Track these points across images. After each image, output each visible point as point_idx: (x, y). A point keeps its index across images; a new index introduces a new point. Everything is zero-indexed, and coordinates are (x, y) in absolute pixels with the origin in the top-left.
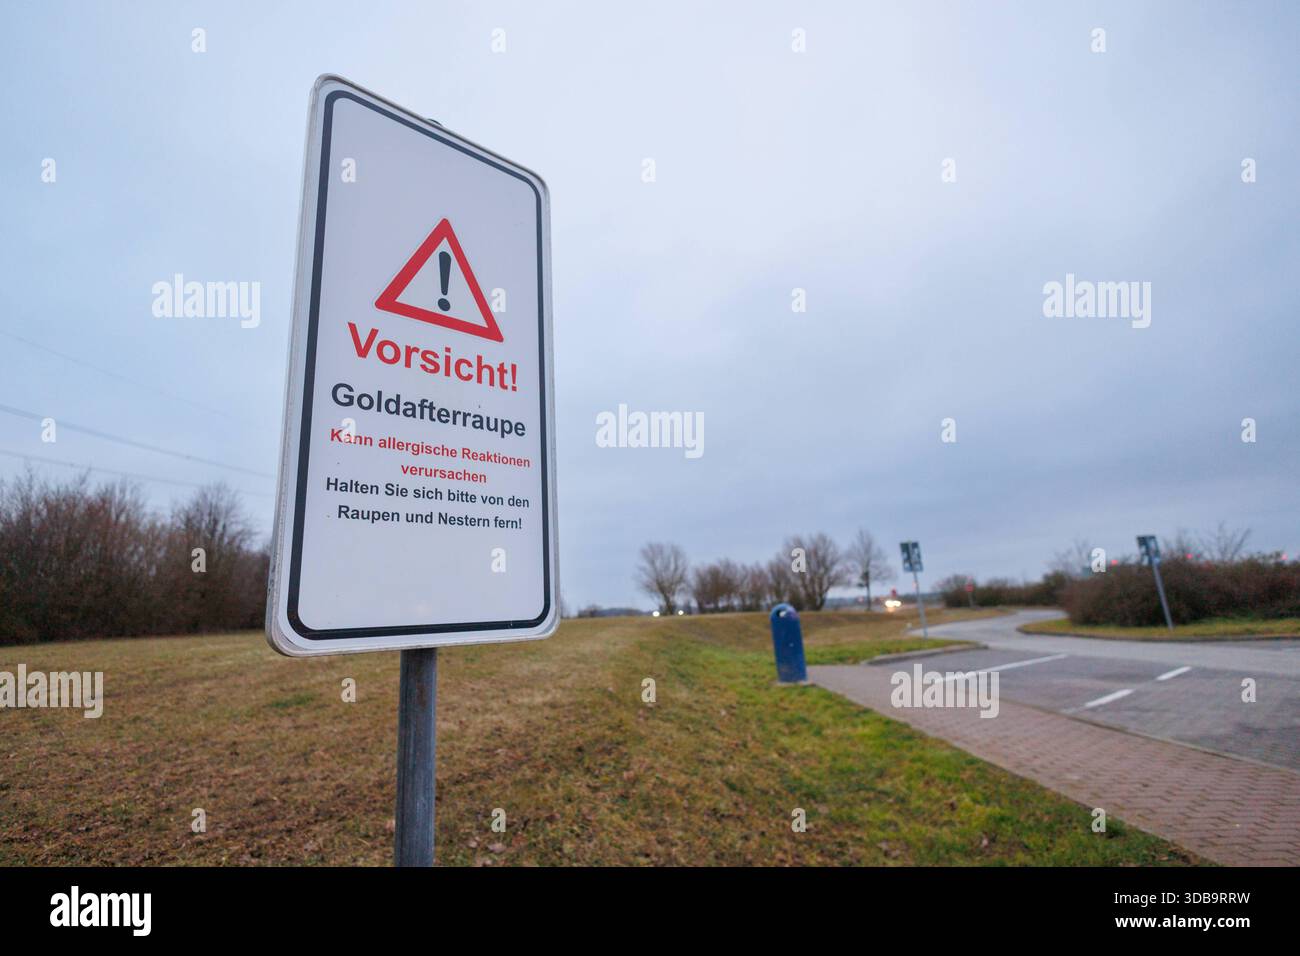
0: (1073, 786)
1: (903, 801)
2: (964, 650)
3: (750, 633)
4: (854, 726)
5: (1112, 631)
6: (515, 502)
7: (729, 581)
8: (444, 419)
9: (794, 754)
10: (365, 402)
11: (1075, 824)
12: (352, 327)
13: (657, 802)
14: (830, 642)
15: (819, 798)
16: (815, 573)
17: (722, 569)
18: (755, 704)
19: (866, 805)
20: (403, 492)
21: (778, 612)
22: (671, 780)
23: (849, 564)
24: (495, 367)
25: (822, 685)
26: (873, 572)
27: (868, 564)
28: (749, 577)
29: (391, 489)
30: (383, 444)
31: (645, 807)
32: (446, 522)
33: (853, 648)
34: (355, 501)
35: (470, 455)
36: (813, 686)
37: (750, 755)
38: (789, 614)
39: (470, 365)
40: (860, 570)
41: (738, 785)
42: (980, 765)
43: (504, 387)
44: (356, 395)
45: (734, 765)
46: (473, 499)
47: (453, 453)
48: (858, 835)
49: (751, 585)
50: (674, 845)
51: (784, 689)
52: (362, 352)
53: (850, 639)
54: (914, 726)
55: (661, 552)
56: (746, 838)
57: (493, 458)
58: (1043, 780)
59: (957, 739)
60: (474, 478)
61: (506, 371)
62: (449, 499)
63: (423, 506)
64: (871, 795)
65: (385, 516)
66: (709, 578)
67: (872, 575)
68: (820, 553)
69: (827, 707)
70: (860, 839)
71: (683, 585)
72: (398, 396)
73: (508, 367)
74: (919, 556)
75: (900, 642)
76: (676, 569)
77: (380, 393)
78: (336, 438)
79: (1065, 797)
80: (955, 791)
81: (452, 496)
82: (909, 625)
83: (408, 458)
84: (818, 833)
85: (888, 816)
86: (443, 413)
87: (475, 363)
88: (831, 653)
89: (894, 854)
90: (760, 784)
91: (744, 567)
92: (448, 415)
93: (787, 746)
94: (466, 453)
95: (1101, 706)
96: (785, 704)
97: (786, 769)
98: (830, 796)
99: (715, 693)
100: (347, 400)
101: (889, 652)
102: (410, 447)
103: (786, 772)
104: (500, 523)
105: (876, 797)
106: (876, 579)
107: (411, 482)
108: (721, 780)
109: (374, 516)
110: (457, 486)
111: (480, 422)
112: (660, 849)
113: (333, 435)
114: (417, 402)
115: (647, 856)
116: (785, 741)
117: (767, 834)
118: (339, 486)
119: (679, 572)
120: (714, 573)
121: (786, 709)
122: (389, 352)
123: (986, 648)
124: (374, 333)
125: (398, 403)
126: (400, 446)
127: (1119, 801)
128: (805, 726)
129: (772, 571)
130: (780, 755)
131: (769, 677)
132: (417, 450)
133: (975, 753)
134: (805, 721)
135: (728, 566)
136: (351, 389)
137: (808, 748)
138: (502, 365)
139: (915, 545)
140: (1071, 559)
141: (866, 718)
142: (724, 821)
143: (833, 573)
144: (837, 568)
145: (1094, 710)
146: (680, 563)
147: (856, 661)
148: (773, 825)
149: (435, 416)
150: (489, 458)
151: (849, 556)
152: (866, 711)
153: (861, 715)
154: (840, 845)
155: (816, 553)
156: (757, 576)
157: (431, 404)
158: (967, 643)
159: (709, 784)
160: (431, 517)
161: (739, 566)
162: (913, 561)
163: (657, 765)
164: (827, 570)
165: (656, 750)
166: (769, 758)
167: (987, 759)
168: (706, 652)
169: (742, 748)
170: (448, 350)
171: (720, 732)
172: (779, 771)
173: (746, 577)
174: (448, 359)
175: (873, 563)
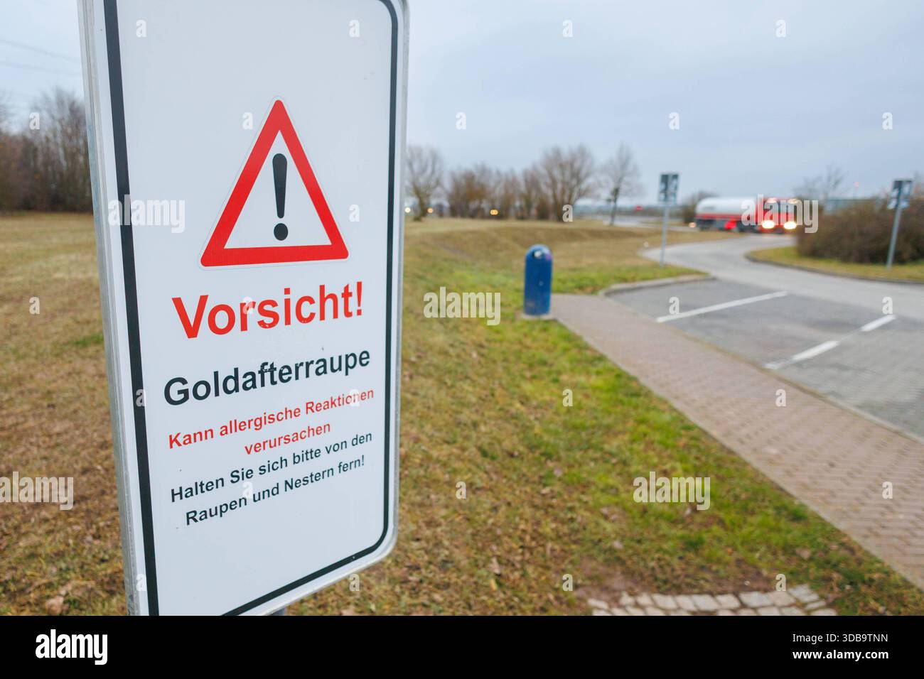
0: (771, 461)
1: (625, 463)
2: (695, 281)
3: (498, 247)
4: (588, 374)
5: (834, 266)
6: (358, 440)
7: (483, 187)
8: (285, 377)
9: (534, 403)
10: (202, 390)
11: (766, 503)
12: (178, 303)
13: (424, 480)
14: (572, 264)
15: (555, 457)
16: (568, 183)
17: (477, 174)
18: (501, 341)
19: (592, 464)
20: (249, 474)
21: (533, 254)
22: (434, 453)
23: (602, 178)
24: (339, 293)
25: (561, 320)
26: (624, 187)
27: (620, 180)
28: (502, 185)
29: (236, 477)
30: (225, 431)
31: (414, 488)
32: (291, 487)
33: (593, 275)
34: (201, 502)
35: (314, 408)
36: (555, 321)
37: (498, 407)
38: (543, 255)
39: (311, 301)
40: (612, 186)
41: (490, 453)
42: (695, 433)
43: (348, 314)
44: (190, 386)
45: (485, 423)
46: (317, 453)
47: (296, 413)
48: (584, 498)
49: (503, 192)
50: (439, 525)
51: (528, 322)
52: (192, 331)
53: (590, 261)
54: (643, 381)
55: (420, 155)
56: (495, 509)
57: (337, 402)
58: (746, 454)
59: (677, 398)
60: (318, 431)
61: (350, 294)
62: (294, 462)
63: (269, 480)
64: (598, 455)
65: (231, 506)
66: (463, 182)
67: (621, 192)
68: (577, 165)
69: (566, 350)
70: (586, 503)
71: (438, 189)
72: (236, 370)
73: (353, 289)
74: (676, 188)
75: (636, 269)
76: (433, 172)
77: (216, 374)
78: (174, 444)
79: (764, 475)
80: (671, 457)
81: (297, 459)
82: (646, 244)
83: (251, 436)
84: (553, 497)
85: (611, 481)
86: (286, 371)
87: (317, 298)
88: (573, 281)
89: (613, 517)
90: (507, 444)
91: (498, 173)
92: (290, 372)
93: (528, 394)
94: (310, 407)
95: (808, 360)
96: (528, 342)
97: (528, 424)
98: (563, 454)
99: (467, 330)
100: (182, 396)
101: (625, 280)
102: (252, 423)
103: (527, 427)
104: (343, 467)
105: (602, 458)
106: (626, 194)
107: (255, 461)
108: (476, 446)
109: (221, 511)
110: (299, 447)
111: (324, 366)
112: (428, 533)
113: (171, 442)
114: (256, 370)
115: (418, 540)
116: (528, 387)
117: (513, 504)
118: (184, 493)
119: (437, 174)
120: (469, 178)
121: (528, 348)
122: (222, 320)
123: (714, 279)
124: (203, 299)
125: (236, 378)
126: (241, 426)
127: (807, 481)
128: (546, 369)
129: (526, 181)
130: (522, 403)
131: (514, 306)
132: (259, 424)
133: (693, 418)
134: (544, 363)
135: (484, 171)
136: (184, 381)
137: (547, 398)
138: (346, 288)
139: (676, 177)
140: (818, 186)
141: (600, 366)
142: (479, 492)
143: (583, 186)
144: (590, 181)
145: (799, 364)
146: (437, 166)
147: (594, 291)
148: (517, 493)
149: (276, 378)
150: (333, 403)
151: (605, 170)
152: (601, 358)
153: (596, 362)
154: (571, 509)
155: (572, 165)
156: (511, 183)
157: (272, 365)
158: (698, 273)
159: (466, 454)
160: (277, 488)
161: (494, 171)
162: (668, 192)
163: (423, 437)
164: (579, 181)
165: (421, 417)
166: (513, 410)
167: (702, 424)
168: (458, 273)
169: (490, 398)
170: (287, 291)
171: (473, 381)
172: (523, 426)
173: (498, 183)
174: (287, 302)
175: (626, 179)
